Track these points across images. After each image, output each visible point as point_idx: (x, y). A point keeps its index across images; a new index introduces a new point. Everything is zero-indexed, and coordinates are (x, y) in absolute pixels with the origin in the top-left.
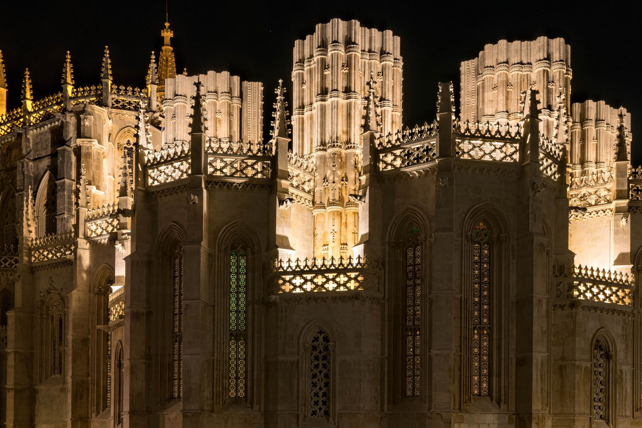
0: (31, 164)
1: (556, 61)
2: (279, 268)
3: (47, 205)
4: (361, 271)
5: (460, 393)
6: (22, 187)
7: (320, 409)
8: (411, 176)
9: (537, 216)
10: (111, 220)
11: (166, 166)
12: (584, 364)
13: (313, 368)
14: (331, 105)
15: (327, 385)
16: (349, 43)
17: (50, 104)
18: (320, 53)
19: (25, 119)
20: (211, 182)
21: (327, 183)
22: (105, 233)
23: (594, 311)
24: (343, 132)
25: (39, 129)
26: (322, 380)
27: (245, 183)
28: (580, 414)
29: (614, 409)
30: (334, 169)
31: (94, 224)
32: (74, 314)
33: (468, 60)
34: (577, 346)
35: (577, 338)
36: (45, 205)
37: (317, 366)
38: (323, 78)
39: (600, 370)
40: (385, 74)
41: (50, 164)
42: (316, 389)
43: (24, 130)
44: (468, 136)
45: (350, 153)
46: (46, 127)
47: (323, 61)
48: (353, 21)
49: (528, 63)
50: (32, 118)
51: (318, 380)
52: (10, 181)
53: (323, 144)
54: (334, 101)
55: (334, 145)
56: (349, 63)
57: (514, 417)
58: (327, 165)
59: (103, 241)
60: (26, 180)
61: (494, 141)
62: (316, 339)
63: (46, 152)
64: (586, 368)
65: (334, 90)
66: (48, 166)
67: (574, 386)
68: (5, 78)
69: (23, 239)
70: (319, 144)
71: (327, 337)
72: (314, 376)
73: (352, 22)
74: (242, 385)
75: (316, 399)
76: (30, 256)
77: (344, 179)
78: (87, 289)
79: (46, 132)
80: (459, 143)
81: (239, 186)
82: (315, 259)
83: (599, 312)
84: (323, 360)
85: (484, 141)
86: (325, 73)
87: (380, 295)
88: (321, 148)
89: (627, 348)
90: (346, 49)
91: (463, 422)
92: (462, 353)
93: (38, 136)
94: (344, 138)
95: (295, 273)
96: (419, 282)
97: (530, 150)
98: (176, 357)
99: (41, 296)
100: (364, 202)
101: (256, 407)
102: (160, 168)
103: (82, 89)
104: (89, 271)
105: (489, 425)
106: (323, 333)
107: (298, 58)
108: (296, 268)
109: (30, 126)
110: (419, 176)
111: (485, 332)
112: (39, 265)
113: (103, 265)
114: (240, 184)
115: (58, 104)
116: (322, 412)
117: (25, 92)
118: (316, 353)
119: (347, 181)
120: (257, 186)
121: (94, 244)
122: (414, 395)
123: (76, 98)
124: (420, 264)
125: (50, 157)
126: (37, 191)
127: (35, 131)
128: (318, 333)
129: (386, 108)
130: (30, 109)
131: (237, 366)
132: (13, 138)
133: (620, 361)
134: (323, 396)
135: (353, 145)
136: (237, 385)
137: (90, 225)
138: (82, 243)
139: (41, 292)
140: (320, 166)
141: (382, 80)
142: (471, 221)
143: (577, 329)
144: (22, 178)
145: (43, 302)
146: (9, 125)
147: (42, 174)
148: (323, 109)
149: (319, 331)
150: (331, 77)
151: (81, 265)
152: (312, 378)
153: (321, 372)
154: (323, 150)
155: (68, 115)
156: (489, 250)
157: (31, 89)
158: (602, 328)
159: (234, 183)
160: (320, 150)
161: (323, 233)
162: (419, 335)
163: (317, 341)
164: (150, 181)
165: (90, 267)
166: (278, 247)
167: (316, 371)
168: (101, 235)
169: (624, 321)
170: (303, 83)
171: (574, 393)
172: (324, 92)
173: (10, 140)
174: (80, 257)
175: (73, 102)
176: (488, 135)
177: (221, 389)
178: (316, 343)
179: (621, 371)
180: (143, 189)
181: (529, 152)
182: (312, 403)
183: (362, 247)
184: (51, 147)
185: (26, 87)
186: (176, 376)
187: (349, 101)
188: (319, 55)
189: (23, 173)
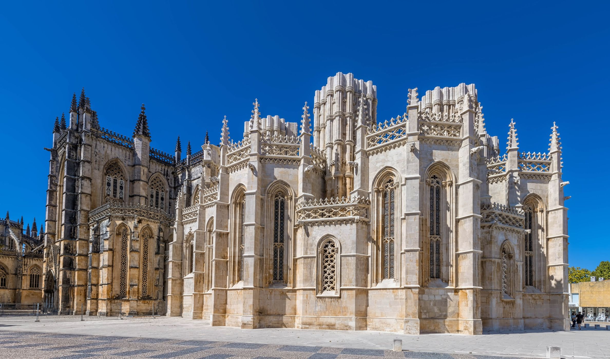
0: (190, 181)
5: (423, 276)
9: (474, 168)
12: (497, 260)
15: (325, 267)
18: (330, 92)
20: (263, 158)
23: (502, 230)
24: (343, 134)
25: (194, 166)
28: (495, 290)
29: (513, 287)
34: (493, 250)
35: (493, 245)
38: (332, 106)
39: (505, 265)
43: (187, 167)
47: (331, 96)
50: (190, 162)
51: (330, 269)
56: (347, 96)
62: (326, 246)
64: (498, 263)
65: (339, 111)
67: (491, 273)
70: (329, 141)
71: (333, 245)
77: (344, 159)
78: (203, 229)
83: (505, 231)
89: (520, 253)
91: (424, 294)
92: (424, 252)
93: (193, 169)
94: (344, 137)
105: (441, 296)
106: (331, 242)
109: (190, 165)
120: (291, 161)
128: (328, 242)
133: (517, 260)
142: (429, 172)
143: (493, 240)
144: (186, 188)
148: (331, 123)
158: (506, 240)
169: (518, 237)
171: (491, 277)
172: (332, 113)
177: (268, 275)
178: (326, 248)
179: (517, 266)
188: (329, 94)
189: (186, 186)
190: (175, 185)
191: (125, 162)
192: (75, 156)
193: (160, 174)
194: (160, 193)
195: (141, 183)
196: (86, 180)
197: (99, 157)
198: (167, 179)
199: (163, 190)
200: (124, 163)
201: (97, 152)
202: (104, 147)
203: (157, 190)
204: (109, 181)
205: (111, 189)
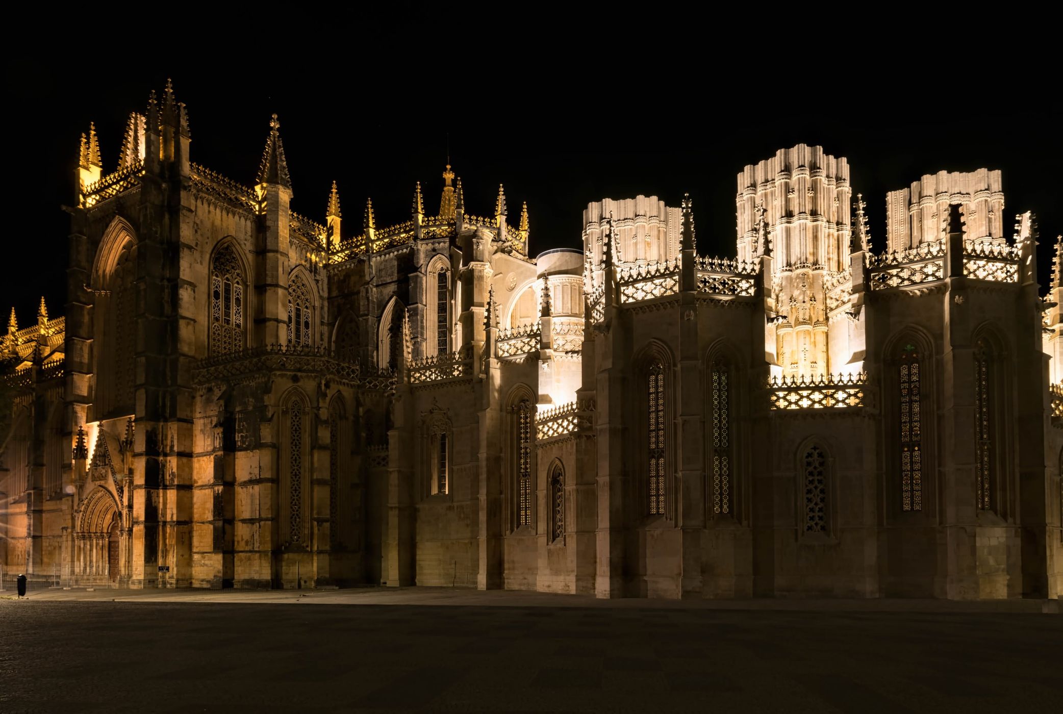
0: (374, 289)
1: (995, 192)
2: (774, 385)
3: (391, 330)
4: (861, 388)
6: (366, 312)
7: (816, 524)
8: (911, 294)
10: (529, 339)
11: (644, 283)
13: (807, 484)
14: (798, 227)
15: (822, 500)
16: (814, 168)
17: (397, 232)
18: (784, 177)
19: (367, 247)
21: (795, 303)
22: (519, 352)
24: (810, 254)
25: (383, 256)
26: (818, 496)
27: (731, 301)
30: (804, 289)
31: (506, 344)
32: (488, 433)
33: (895, 190)
36: (389, 329)
37: (811, 482)
38: (787, 201)
40: (842, 200)
41: (396, 290)
42: (811, 505)
43: (368, 257)
44: (973, 256)
45: (818, 274)
46: (391, 254)
47: (787, 184)
48: (818, 146)
49: (967, 194)
50: (375, 246)
51: (814, 496)
52: (349, 306)
53: (789, 264)
54: (803, 223)
55: (804, 266)
56: (814, 186)
57: (1019, 530)
58: (794, 286)
59: (518, 361)
60: (370, 305)
61: (996, 262)
62: (810, 455)
63: (392, 278)
65: (802, 213)
66: (393, 292)
68: (339, 207)
69: (403, 360)
70: (785, 265)
71: (821, 453)
72: (809, 492)
73: (817, 148)
74: (725, 501)
75: (811, 514)
76: (409, 377)
77: (813, 299)
78: (498, 408)
79: (392, 259)
80: (966, 264)
81: (726, 303)
82: (784, 377)
84: (818, 475)
85: (988, 262)
86: (789, 196)
87: (877, 412)
88: (788, 268)
90: (811, 173)
93: (382, 263)
94: (811, 259)
95: (790, 390)
96: (917, 398)
97: (1032, 271)
98: (653, 473)
99: (422, 416)
100: (858, 320)
101: (745, 523)
102: (636, 286)
103: (433, 218)
104: (501, 390)
105: (998, 538)
106: (818, 449)
107: (749, 182)
108: (792, 384)
109: (373, 253)
110: (921, 295)
111: (986, 447)
112: (419, 385)
113: (517, 384)
114: (726, 302)
115: (405, 232)
116: (819, 527)
117: (368, 221)
118: (810, 469)
119: (815, 301)
120: (743, 305)
121: (506, 364)
122: (912, 509)
123: (427, 226)
124: (917, 381)
125: (396, 283)
126: (381, 316)
127: (378, 258)
128: (812, 449)
129: (843, 232)
130: (373, 237)
131: (721, 481)
132: (353, 265)
134: (819, 511)
135: (821, 266)
136: (721, 500)
137: (501, 344)
138: (493, 361)
139: (422, 412)
140: (786, 286)
141: (838, 205)
144: (366, 303)
145: (424, 422)
146: (346, 252)
147: (387, 300)
148: (788, 232)
149: (813, 447)
150: (798, 200)
151: (493, 385)
152: (807, 493)
153: (816, 488)
154: (789, 270)
155: (419, 242)
156: (987, 368)
157: (373, 218)
159: (721, 300)
160: (786, 270)
161: (790, 351)
162: (918, 450)
163: (811, 457)
164: (623, 298)
165: (501, 387)
166: (770, 364)
167: (811, 487)
168: (515, 355)
170: (755, 207)
172: (789, 215)
173: (348, 266)
174: (493, 376)
175: (424, 231)
176: (991, 256)
178: (810, 459)
180: (617, 306)
181: (1030, 273)
182: (808, 518)
183: (860, 364)
184: (398, 273)
185: (368, 216)
186: (653, 492)
187: (815, 223)
188: (783, 179)
189: (368, 298)
190: (329, 292)
191: (245, 244)
192: (159, 232)
193: (304, 270)
194: (303, 310)
195: (280, 291)
196: (187, 289)
197: (202, 235)
198: (315, 280)
199: (308, 304)
200: (243, 246)
201: (197, 225)
202: (209, 212)
203: (298, 304)
204: (217, 287)
205: (220, 306)
